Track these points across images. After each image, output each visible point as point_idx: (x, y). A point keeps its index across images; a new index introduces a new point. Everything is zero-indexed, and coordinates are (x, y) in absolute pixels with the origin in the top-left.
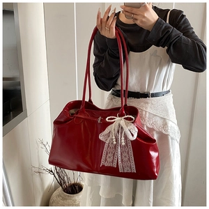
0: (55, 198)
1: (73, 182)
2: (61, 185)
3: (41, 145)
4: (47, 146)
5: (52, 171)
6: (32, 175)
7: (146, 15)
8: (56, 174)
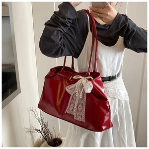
1: (54, 138)
2: (46, 140)
3: (31, 112)
4: (36, 113)
5: (39, 131)
6: (25, 133)
7: (109, 14)
8: (42, 133)
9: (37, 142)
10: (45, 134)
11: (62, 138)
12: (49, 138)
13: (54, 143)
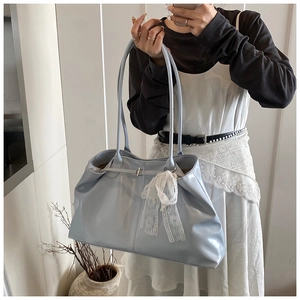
0: (77, 288)
1: (102, 264)
2: (85, 268)
3: (55, 212)
4: (64, 213)
5: (71, 249)
6: (43, 255)
8: (77, 253)
9: (66, 272)
10: (82, 256)
11: (117, 265)
12: (90, 265)
13: (101, 275)
